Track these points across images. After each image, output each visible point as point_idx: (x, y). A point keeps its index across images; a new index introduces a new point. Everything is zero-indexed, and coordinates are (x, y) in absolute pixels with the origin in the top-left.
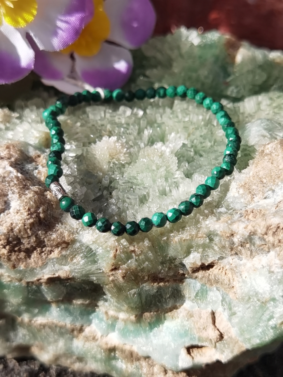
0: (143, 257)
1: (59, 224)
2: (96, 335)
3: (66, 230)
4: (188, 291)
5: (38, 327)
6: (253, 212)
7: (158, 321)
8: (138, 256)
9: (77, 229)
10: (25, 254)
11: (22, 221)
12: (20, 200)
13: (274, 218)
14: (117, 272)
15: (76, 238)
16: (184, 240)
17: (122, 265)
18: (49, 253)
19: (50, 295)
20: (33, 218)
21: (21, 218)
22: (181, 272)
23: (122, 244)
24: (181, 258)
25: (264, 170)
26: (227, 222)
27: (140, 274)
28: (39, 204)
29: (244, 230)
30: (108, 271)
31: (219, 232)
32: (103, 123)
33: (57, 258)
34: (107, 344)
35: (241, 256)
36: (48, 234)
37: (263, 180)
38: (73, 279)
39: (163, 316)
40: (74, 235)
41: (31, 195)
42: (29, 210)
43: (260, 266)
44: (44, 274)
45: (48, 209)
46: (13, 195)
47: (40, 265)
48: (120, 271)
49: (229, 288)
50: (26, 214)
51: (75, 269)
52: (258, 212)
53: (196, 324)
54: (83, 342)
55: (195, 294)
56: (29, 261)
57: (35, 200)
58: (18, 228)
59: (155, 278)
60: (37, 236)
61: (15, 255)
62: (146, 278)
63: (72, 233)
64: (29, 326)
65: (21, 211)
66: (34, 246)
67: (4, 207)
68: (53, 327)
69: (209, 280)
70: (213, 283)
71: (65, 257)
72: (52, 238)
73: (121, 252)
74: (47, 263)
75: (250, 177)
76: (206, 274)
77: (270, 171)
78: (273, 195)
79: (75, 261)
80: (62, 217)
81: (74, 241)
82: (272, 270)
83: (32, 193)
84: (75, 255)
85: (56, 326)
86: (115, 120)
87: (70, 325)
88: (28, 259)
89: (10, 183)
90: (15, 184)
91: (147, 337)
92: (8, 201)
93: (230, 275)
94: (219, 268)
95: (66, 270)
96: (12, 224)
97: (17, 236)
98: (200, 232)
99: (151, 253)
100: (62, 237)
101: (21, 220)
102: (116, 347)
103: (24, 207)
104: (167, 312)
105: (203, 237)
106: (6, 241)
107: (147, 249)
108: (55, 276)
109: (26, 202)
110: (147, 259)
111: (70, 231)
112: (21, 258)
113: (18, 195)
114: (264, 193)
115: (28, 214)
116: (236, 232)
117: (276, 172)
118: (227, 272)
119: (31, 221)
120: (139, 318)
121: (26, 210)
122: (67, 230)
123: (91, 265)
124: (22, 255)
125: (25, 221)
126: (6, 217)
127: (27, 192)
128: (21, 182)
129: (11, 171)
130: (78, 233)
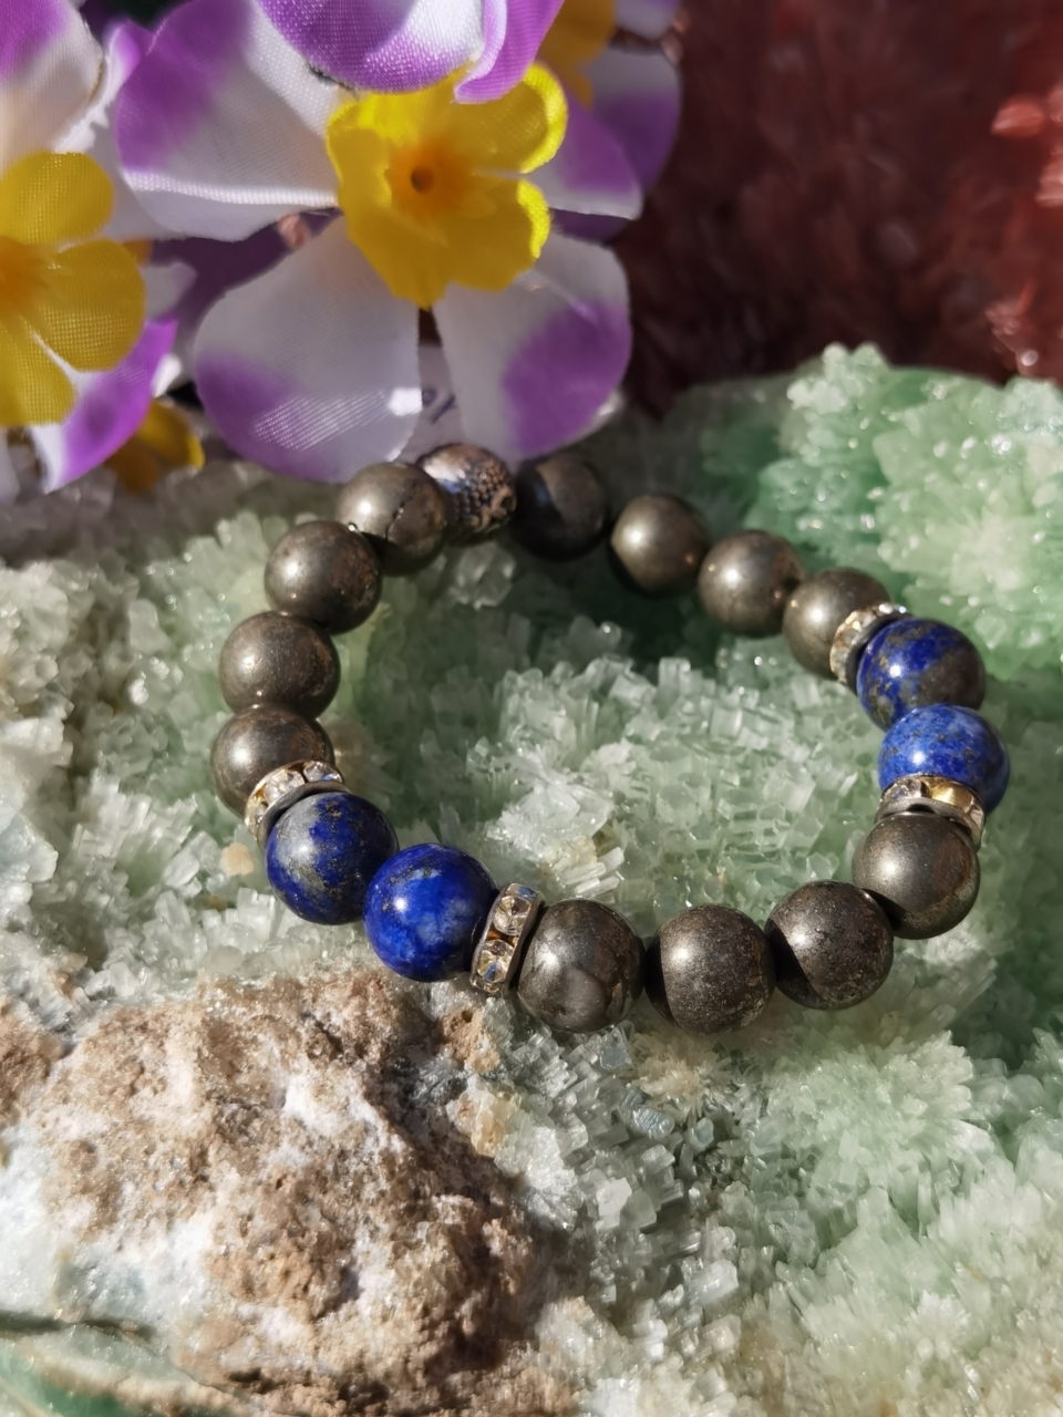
3: (548, 1373)
9: (589, 1367)
11: (398, 1350)
12: (397, 1271)
15: (581, 1402)
20: (439, 1340)
21: (394, 1341)
28: (460, 1287)
41: (438, 1254)
42: (426, 1311)
45: (491, 1301)
46: (371, 1245)
50: (413, 1327)
57: (449, 1276)
58: (380, 1366)
60: (444, 1388)
63: (568, 1382)
65: (398, 1316)
66: (432, 1405)
67: (337, 1293)
72: (498, 1397)
80: (539, 1317)
81: (573, 1411)
83: (441, 1239)
89: (362, 1184)
90: (382, 1193)
92: (354, 1269)
96: (362, 1354)
97: (377, 1383)
100: (535, 1396)
101: (395, 1346)
103: (410, 1300)
106: (334, 1390)
109: (417, 1283)
111: (563, 1376)
113: (389, 1247)
115: (423, 1328)
119: (431, 1349)
121: (414, 1313)
122: (552, 1374)
125: (409, 1350)
126: (344, 1328)
127: (421, 1235)
128: (402, 1182)
129: (366, 1123)
130: (590, 1385)
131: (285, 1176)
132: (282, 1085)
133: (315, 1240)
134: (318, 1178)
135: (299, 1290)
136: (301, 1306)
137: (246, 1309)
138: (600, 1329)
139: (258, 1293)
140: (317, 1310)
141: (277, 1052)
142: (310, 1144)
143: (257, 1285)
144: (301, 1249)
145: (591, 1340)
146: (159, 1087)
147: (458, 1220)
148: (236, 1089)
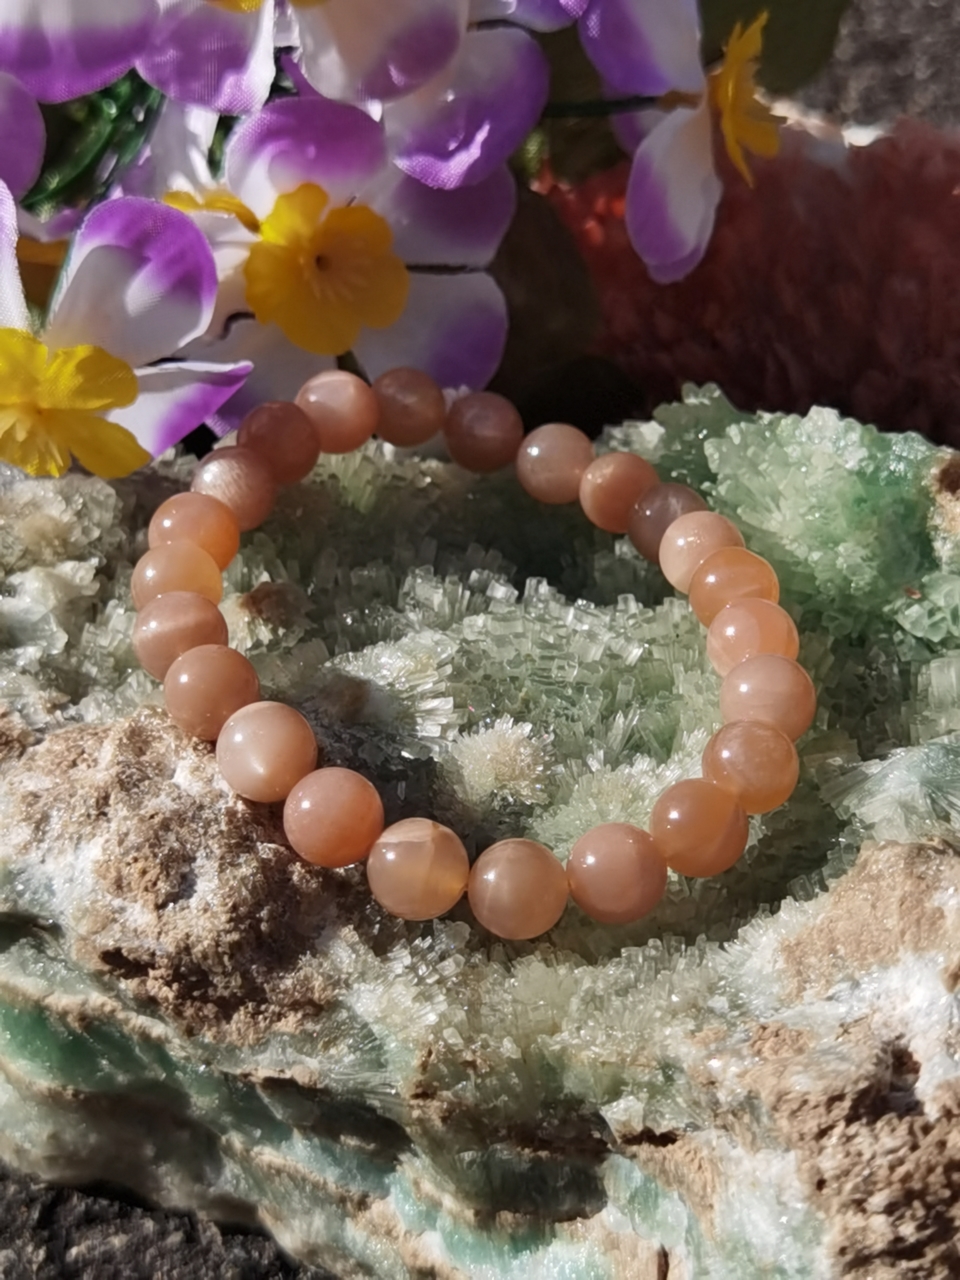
0: (495, 1082)
1: (305, 954)
2: (395, 1226)
3: (319, 974)
4: (612, 1181)
5: (265, 1168)
6: (777, 1035)
7: (535, 1235)
8: (483, 1076)
9: (350, 974)
10: (215, 1009)
11: (212, 934)
12: (220, 880)
13: (800, 1076)
14: (428, 1102)
15: (341, 998)
16: (603, 1064)
17: (442, 1089)
18: (275, 1018)
19: (281, 1112)
20: (241, 931)
21: (209, 925)
22: (597, 1135)
23: (445, 1041)
24: (596, 1104)
25: (848, 919)
26: (706, 1045)
27: (486, 1121)
28: (263, 897)
29: (736, 1080)
30: (407, 1096)
31: (685, 1066)
32: (516, 672)
33: (292, 1036)
34: (415, 1256)
35: (734, 1138)
36: (275, 975)
37: (839, 947)
38: (326, 1091)
39: (547, 1228)
40: (337, 991)
41: (250, 871)
42: (235, 908)
43: (764, 1179)
44: (258, 1065)
45: (285, 912)
46: (205, 862)
47: (251, 1042)
48: (436, 1103)
49: (703, 1206)
50: (224, 918)
51: (330, 1070)
52: (790, 1036)
53: (621, 1268)
54: (365, 1234)
55: (628, 1195)
56: (225, 1027)
57: (254, 887)
58: (199, 948)
59: (525, 1135)
60: (246, 975)
61: (192, 1006)
62: (503, 1132)
63: (334, 982)
64: (245, 1161)
65: (215, 909)
66: (239, 994)
67: (177, 890)
68: (298, 1181)
69: (664, 1171)
70: (671, 1179)
71: (309, 1037)
72: (282, 987)
73: (439, 1061)
74: (268, 1041)
75: (813, 929)
76: (656, 1155)
77: (863, 926)
78: (852, 994)
79: (333, 1051)
80: (320, 934)
81: (334, 1005)
82: (784, 1198)
83: (255, 864)
84: (336, 1038)
85: (304, 1179)
86: (550, 670)
87: (334, 1186)
88: (224, 1022)
89: (209, 825)
90: (221, 832)
91: (505, 1270)
92: (190, 877)
93: (708, 1175)
94: (686, 1149)
95: (312, 1067)
96: (188, 936)
97: (199, 966)
98: (646, 1053)
99: (518, 1076)
100: (308, 989)
101: (211, 931)
102: (436, 1269)
103: (224, 899)
104: (561, 1221)
105: (648, 1066)
106: (170, 972)
107: (506, 1066)
108: (282, 1076)
109: (231, 888)
110: (506, 1088)
111: (330, 977)
112: (206, 1017)
113: (216, 865)
114: (829, 983)
115: (230, 920)
116: (720, 1079)
117: (876, 933)
118: (706, 1165)
119: (235, 936)
120: (486, 1221)
121: (226, 908)
122: (322, 974)
123: (369, 1070)
124: (210, 1010)
125: (219, 936)
126: (179, 916)
127: (241, 860)
128: (236, 827)
129: (222, 791)
130: (348, 986)
131: (157, 814)
132: (172, 767)
133: (166, 852)
134: (180, 818)
135: (150, 884)
136: (151, 897)
137: (117, 903)
138: (362, 949)
139: (125, 889)
140: (160, 901)
141: (173, 746)
142: (180, 797)
143: (125, 882)
144: (155, 856)
145: (354, 956)
146: (92, 764)
147: (271, 856)
148: (138, 763)
